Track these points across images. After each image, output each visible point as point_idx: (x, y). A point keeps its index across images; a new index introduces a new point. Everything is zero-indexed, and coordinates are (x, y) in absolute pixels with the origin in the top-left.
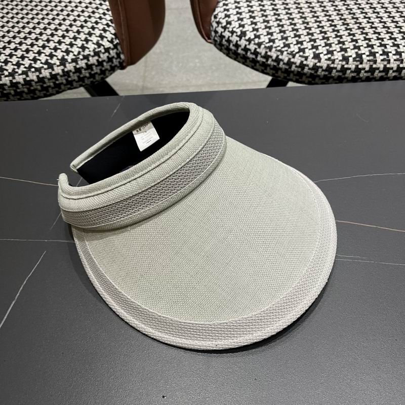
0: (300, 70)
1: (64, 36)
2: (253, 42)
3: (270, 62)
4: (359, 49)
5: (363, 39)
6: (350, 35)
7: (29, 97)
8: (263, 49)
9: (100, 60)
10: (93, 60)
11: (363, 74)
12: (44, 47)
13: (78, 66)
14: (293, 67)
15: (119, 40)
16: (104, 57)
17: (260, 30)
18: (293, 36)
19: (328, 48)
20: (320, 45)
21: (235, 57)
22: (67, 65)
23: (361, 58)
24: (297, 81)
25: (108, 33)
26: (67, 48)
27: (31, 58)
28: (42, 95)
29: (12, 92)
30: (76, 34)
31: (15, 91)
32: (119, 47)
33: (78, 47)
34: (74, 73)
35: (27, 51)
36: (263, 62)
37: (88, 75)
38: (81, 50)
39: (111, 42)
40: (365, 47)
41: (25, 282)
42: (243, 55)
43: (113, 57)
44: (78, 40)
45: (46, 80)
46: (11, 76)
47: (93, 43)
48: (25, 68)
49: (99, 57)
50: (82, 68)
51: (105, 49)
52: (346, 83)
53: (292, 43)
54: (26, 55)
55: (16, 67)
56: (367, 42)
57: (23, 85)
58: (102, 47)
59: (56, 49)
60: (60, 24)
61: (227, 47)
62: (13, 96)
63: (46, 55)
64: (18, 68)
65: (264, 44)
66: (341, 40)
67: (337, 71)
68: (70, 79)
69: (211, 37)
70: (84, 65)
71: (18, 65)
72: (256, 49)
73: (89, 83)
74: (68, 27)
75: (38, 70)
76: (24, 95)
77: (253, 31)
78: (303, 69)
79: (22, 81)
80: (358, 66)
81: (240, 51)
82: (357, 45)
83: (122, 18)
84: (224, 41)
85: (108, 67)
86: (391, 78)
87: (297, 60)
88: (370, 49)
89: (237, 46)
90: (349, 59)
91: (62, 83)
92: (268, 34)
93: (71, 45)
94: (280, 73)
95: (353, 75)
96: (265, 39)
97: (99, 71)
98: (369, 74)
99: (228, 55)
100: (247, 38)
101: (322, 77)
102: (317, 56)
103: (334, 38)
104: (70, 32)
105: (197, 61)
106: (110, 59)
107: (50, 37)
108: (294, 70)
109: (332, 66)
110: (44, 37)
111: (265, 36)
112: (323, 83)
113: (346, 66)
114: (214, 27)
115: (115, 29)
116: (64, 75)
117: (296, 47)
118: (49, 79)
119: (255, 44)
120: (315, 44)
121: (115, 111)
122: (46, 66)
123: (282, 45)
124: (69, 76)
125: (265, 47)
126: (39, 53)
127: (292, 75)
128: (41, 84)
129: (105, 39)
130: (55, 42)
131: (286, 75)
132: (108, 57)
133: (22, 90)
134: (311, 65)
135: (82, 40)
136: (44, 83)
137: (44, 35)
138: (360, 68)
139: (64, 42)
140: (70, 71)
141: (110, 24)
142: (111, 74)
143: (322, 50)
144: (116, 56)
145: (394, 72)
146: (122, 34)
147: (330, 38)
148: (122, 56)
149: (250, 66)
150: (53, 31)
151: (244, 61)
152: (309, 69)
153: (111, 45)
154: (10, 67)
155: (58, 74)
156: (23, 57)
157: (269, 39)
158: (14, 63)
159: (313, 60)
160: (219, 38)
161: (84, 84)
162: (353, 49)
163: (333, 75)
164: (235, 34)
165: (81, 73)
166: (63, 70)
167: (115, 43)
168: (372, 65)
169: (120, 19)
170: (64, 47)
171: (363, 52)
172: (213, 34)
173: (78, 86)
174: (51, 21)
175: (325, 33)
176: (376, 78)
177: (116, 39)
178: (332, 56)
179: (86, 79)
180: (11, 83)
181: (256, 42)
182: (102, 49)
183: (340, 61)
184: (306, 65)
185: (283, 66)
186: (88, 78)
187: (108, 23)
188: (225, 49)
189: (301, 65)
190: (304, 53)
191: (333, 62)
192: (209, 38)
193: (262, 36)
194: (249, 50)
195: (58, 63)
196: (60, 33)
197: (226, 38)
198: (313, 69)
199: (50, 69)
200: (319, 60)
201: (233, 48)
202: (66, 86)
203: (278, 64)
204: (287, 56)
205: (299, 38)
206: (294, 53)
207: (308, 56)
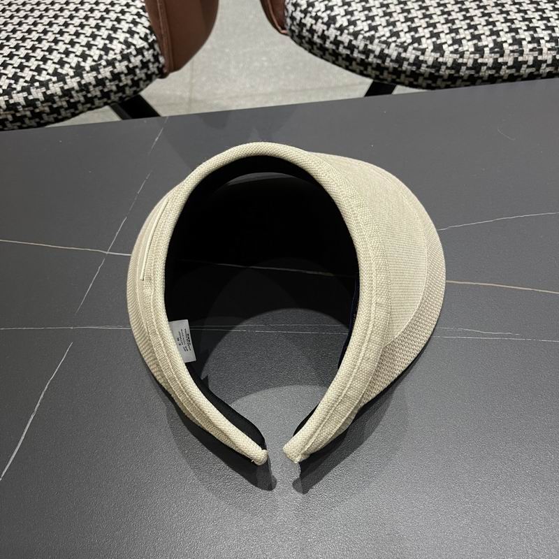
0: (414, 68)
1: (77, 34)
2: (346, 31)
3: (371, 59)
4: (498, 36)
5: (503, 21)
6: (484, 15)
7: (33, 123)
8: (361, 40)
9: (131, 66)
10: (121, 67)
12: (50, 50)
13: (100, 77)
14: (405, 66)
15: (155, 35)
16: (136, 61)
17: (356, 13)
18: (403, 20)
19: (453, 35)
20: (443, 32)
21: (321, 53)
22: (85, 75)
23: (501, 48)
24: (411, 85)
25: (140, 26)
26: (84, 51)
27: (33, 68)
28: (52, 120)
29: (10, 117)
30: (95, 30)
31: (14, 116)
32: (156, 46)
33: (98, 49)
35: (27, 58)
36: (362, 59)
37: (114, 88)
38: (102, 53)
39: (145, 39)
40: (507, 33)
41: (46, 388)
42: (333, 50)
43: (149, 61)
44: (99, 38)
45: (56, 98)
46: (5, 95)
47: (120, 42)
48: (26, 82)
49: (130, 62)
50: (106, 78)
51: (136, 49)
52: (480, 84)
54: (26, 64)
55: (12, 82)
56: (509, 24)
57: (23, 107)
58: (133, 47)
59: (67, 53)
60: (71, 17)
61: (310, 39)
62: (11, 122)
63: (54, 63)
64: (16, 83)
65: (363, 34)
66: (472, 23)
67: (468, 69)
68: (89, 95)
69: (286, 26)
70: (108, 75)
71: (16, 78)
72: (351, 41)
73: (117, 99)
74: (83, 21)
75: (44, 84)
76: (27, 121)
77: (346, 15)
78: (419, 67)
79: (23, 102)
80: (497, 59)
81: (328, 45)
82: (495, 29)
83: (159, 4)
84: (304, 31)
85: (143, 76)
86: (545, 75)
87: (411, 54)
88: (513, 34)
89: (324, 37)
90: (484, 51)
91: (79, 102)
92: (368, 18)
93: (89, 46)
94: (385, 73)
95: (490, 72)
96: (363, 26)
97: (129, 82)
98: (513, 71)
99: (310, 51)
100: (338, 25)
101: (446, 77)
102: (438, 48)
103: (461, 20)
104: (87, 28)
106: (145, 65)
107: (58, 36)
108: (407, 69)
109: (460, 61)
110: (50, 37)
111: (363, 21)
112: (447, 87)
113: (480, 61)
114: (290, 12)
115: (149, 21)
116: (81, 90)
117: (408, 35)
118: (60, 97)
119: (349, 34)
120: (435, 31)
121: (156, 139)
122: (55, 79)
123: (388, 34)
124: (88, 92)
125: (364, 38)
126: (44, 60)
127: (403, 76)
128: (50, 104)
129: (136, 36)
130: (65, 43)
132: (141, 61)
133: (23, 113)
134: (430, 61)
135: (103, 39)
136: (54, 102)
137: (50, 34)
138: (500, 63)
139: (79, 43)
140: (90, 84)
141: (142, 13)
142: (147, 85)
143: (446, 38)
144: (152, 60)
145: (548, 66)
146: (160, 27)
147: (456, 21)
148: (162, 59)
150: (62, 27)
151: (334, 58)
152: (427, 67)
153: (145, 44)
154: (4, 82)
155: (73, 89)
156: (21, 67)
157: (369, 25)
158: (10, 76)
159: (433, 54)
160: (297, 27)
161: (109, 101)
162: (490, 35)
163: (461, 74)
164: (320, 21)
165: (104, 85)
166: (79, 83)
167: (150, 41)
168: (517, 58)
169: (156, 6)
170: (78, 50)
171: (503, 39)
172: (289, 21)
173: (102, 104)
174: (58, 13)
175: (449, 13)
176: (522, 76)
178: (460, 46)
179: (112, 94)
180: (6, 105)
181: (351, 31)
182: (132, 50)
183: (471, 53)
184: (423, 62)
185: (391, 64)
186: (115, 93)
187: (138, 12)
188: (307, 42)
189: (416, 62)
190: (419, 45)
191: (462, 56)
192: (283, 28)
193: (359, 23)
194: (342, 43)
195: (72, 73)
196: (72, 29)
197: (308, 27)
198: (433, 66)
199: (61, 83)
200: (441, 53)
201: (319, 41)
202: (85, 106)
203: (384, 62)
204: (396, 50)
205: (412, 23)
206: (406, 44)
207: (426, 49)
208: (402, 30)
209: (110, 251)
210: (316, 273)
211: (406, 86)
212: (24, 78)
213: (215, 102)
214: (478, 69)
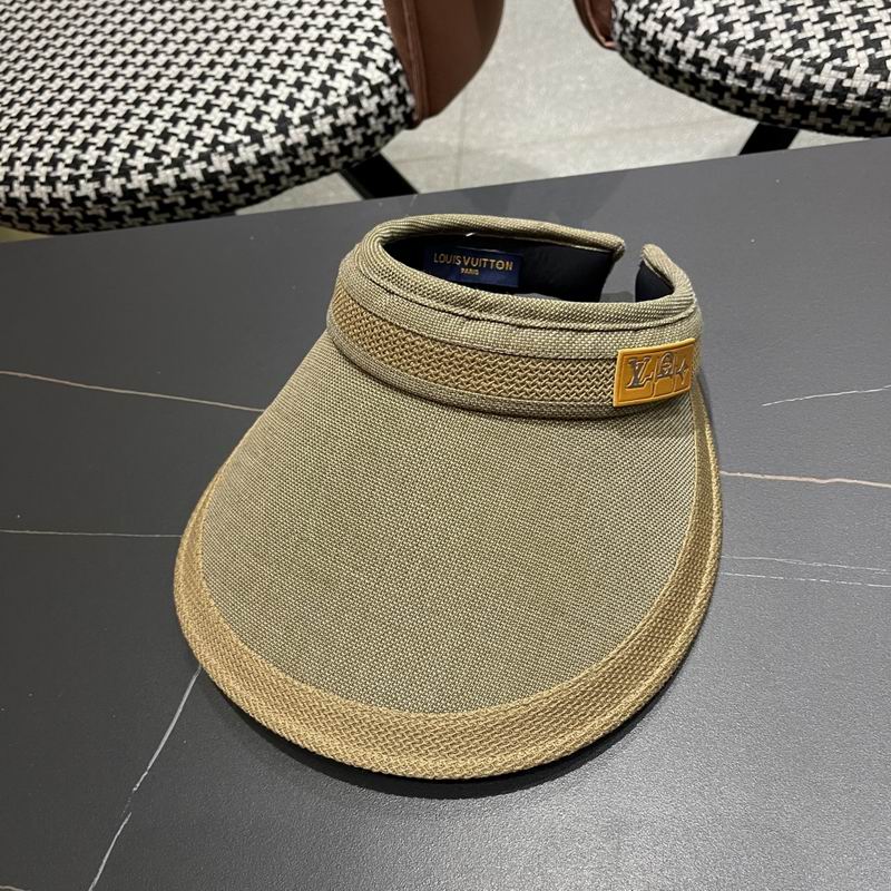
0: (833, 101)
1: (282, 67)
2: (714, 42)
3: (757, 87)
7: (215, 208)
8: (741, 56)
9: (362, 113)
10: (346, 116)
12: (242, 94)
13: (314, 133)
14: (818, 97)
15: (401, 62)
17: (732, 10)
18: (815, 18)
21: (671, 79)
22: (292, 131)
24: (827, 130)
25: (377, 49)
26: (291, 94)
27: (216, 123)
28: (242, 201)
29: (181, 200)
30: (309, 59)
31: (187, 198)
32: (402, 80)
33: (313, 89)
34: (306, 148)
35: (208, 107)
36: (740, 88)
37: (336, 149)
38: (319, 95)
39: (385, 69)
42: (692, 74)
43: (390, 104)
44: (314, 72)
45: (249, 170)
46: (174, 167)
47: (346, 77)
48: (205, 145)
49: (360, 106)
50: (324, 134)
51: (371, 87)
54: (205, 117)
55: (185, 146)
57: (201, 184)
58: (365, 83)
59: (266, 98)
60: (274, 40)
61: (652, 57)
62: (183, 208)
63: (247, 114)
64: (190, 148)
65: (742, 46)
68: (298, 162)
69: (612, 35)
70: (327, 129)
71: (191, 140)
72: (722, 58)
73: (339, 166)
74: (292, 44)
75: (232, 148)
76: (206, 205)
77: (715, 14)
78: (842, 99)
79: (199, 176)
81: (682, 65)
83: (406, 14)
84: (643, 43)
85: (380, 128)
87: (828, 78)
89: (676, 53)
91: (282, 173)
92: (753, 17)
93: (299, 85)
94: (782, 111)
96: (744, 31)
97: (359, 139)
99: (653, 76)
100: (700, 32)
101: (890, 115)
102: (878, 66)
104: (297, 56)
105: (581, 78)
106: (383, 110)
107: (253, 70)
108: (820, 103)
111: (744, 23)
114: (620, 12)
115: (391, 39)
116: (286, 155)
117: (825, 45)
118: (255, 167)
119: (719, 46)
120: (873, 36)
122: (247, 139)
123: (788, 44)
124: (296, 156)
125: (746, 51)
126: (233, 110)
127: (813, 116)
128: (239, 178)
129: (371, 65)
130: (264, 83)
131: (797, 117)
132: (379, 105)
133: (200, 194)
134: (863, 90)
135: (320, 73)
136: (245, 175)
137: (242, 68)
139: (284, 81)
140: (299, 144)
141: (382, 28)
142: (387, 142)
144: (395, 101)
146: (408, 51)
148: (410, 100)
149: (709, 99)
150: (260, 57)
151: (692, 88)
152: (858, 99)
153: (385, 78)
154: (174, 146)
155: (273, 153)
156: (199, 123)
157: (756, 30)
158: (183, 136)
159: (867, 75)
160: (631, 37)
161: (328, 170)
164: (671, 25)
165: (320, 145)
166: (283, 144)
167: (393, 72)
169: (403, 16)
170: (283, 91)
172: (618, 27)
173: (317, 175)
174: (255, 33)
177: (394, 61)
179: (332, 159)
180: (176, 182)
181: (724, 40)
182: (365, 88)
184: (848, 90)
185: (792, 95)
186: (338, 156)
187: (376, 27)
188: (647, 62)
189: (837, 91)
190: (844, 61)
192: (609, 39)
193: (737, 26)
194: (706, 61)
195: (272, 129)
196: (274, 59)
197: (649, 37)
198: (867, 97)
199: (257, 145)
200: (882, 75)
201: (667, 59)
202: (292, 178)
203: (779, 92)
204: (802, 71)
205: (832, 23)
206: (819, 61)
207: (855, 67)
208: (814, 37)
211: (819, 131)
212: (201, 139)
213: (501, 152)
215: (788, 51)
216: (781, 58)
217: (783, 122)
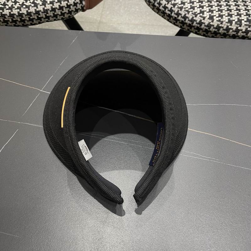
0: (199, 26)
2: (170, 3)
3: (180, 18)
4: (241, 16)
5: (244, 10)
6: (236, 5)
7: (21, 24)
9: (69, 4)
10: (64, 4)
11: (240, 34)
13: (54, 7)
14: (195, 24)
16: (71, 2)
18: (198, 1)
19: (220, 12)
20: (215, 10)
21: (158, 11)
22: (47, 5)
23: (241, 22)
24: (196, 33)
29: (10, 20)
36: (175, 17)
37: (60, 13)
40: (245, 15)
41: (3, 148)
42: (163, 11)
43: (78, 3)
45: (32, 14)
46: (9, 9)
48: (20, 5)
50: (57, 8)
53: (196, 6)
55: (14, 4)
56: (247, 11)
57: (17, 16)
62: (11, 22)
65: (177, 5)
66: (229, 8)
67: (223, 30)
68: (48, 15)
70: (58, 7)
72: (172, 8)
73: (61, 18)
75: (28, 7)
76: (18, 23)
78: (201, 25)
79: (17, 13)
80: (238, 27)
81: (161, 8)
82: (240, 13)
85: (74, 9)
87: (198, 19)
88: (248, 17)
89: (160, 4)
90: (232, 23)
91: (43, 17)
94: (185, 26)
95: (234, 33)
96: (178, 1)
97: (67, 11)
98: (244, 34)
99: (153, 9)
101: (213, 32)
102: (211, 18)
103: (225, 6)
105: (137, 7)
106: (75, 4)
108: (195, 25)
109: (221, 25)
112: (213, 37)
113: (230, 27)
116: (44, 12)
117: (199, 9)
118: (34, 14)
119: (171, 4)
120: (212, 9)
121: (74, 41)
122: (33, 5)
123: (189, 7)
124: (47, 13)
125: (178, 7)
127: (193, 28)
128: (29, 16)
132: (74, 2)
133: (17, 19)
134: (206, 24)
136: (31, 16)
138: (239, 29)
140: (49, 10)
142: (75, 14)
143: (216, 14)
147: (222, 6)
148: (84, 3)
149: (167, 19)
151: (163, 15)
152: (205, 26)
154: (10, 3)
155: (40, 11)
157: (182, 1)
159: (208, 20)
161: (57, 19)
162: (237, 16)
163: (220, 32)
165: (55, 11)
166: (44, 8)
168: (247, 28)
171: (243, 18)
173: (53, 20)
175: (220, 2)
176: (248, 37)
178: (222, 18)
179: (58, 16)
180: (9, 14)
181: (173, 3)
183: (226, 23)
184: (203, 23)
185: (188, 22)
186: (60, 16)
188: (152, 5)
189: (200, 23)
190: (203, 15)
191: (222, 23)
194: (167, 8)
195: (41, 4)
198: (207, 26)
199: (36, 7)
200: (212, 21)
201: (157, 5)
202: (45, 20)
203: (185, 20)
204: (192, 15)
205: (202, 3)
206: (197, 13)
207: (206, 17)
209: (43, 90)
210: (132, 116)
211: (194, 33)
212: (19, 2)
213: (111, 24)
214: (228, 31)
215: (189, 9)
216: (187, 11)
217: (185, 29)
